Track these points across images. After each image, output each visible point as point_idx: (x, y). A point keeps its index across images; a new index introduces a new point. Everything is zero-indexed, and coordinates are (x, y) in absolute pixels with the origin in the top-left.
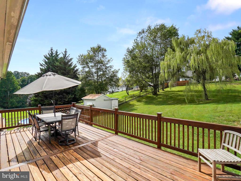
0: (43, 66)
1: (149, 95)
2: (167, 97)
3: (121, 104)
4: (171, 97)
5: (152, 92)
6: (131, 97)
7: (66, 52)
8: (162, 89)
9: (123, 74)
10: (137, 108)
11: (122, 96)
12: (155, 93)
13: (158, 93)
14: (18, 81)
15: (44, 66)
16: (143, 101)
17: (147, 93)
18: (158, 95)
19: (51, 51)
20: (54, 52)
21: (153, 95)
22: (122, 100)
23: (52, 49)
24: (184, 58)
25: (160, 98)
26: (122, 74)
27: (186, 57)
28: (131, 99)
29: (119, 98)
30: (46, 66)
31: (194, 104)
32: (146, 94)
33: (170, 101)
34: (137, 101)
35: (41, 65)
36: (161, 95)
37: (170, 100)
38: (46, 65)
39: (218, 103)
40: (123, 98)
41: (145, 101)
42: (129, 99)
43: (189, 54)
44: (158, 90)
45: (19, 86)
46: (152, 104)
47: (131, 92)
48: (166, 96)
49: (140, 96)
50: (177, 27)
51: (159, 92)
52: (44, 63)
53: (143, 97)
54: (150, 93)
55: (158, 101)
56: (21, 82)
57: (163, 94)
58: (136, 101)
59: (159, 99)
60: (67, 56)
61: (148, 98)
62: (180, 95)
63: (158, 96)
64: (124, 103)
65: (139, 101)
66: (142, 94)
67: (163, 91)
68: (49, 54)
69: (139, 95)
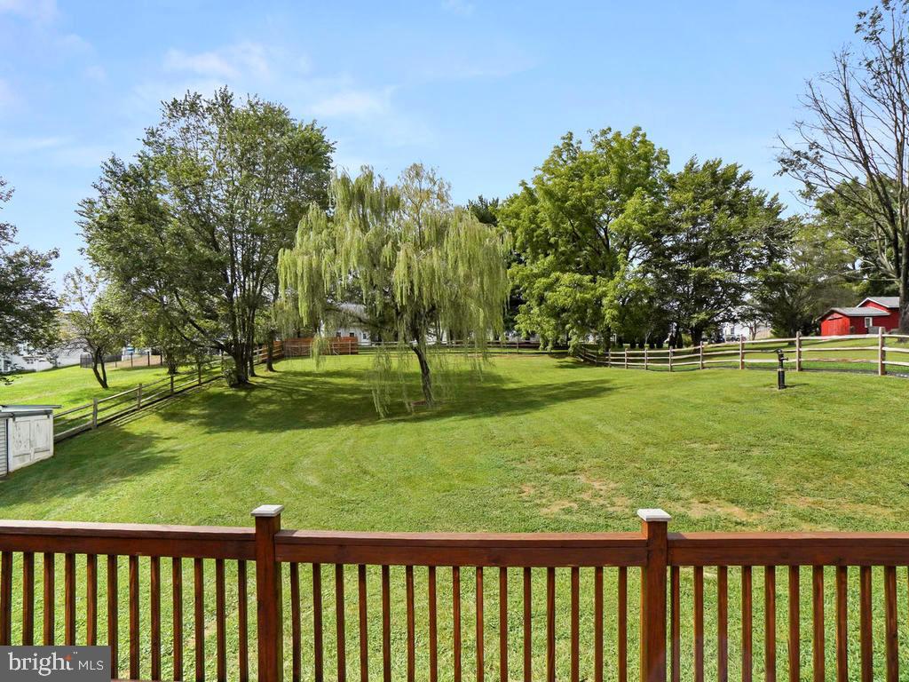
1: (214, 390)
2: (295, 397)
3: (71, 436)
4: (311, 398)
5: (228, 377)
6: (128, 399)
8: (265, 366)
9: (72, 284)
10: (173, 451)
11: (67, 391)
12: (240, 381)
13: (251, 379)
16: (195, 416)
17: (202, 381)
18: (253, 387)
21: (232, 386)
22: (71, 416)
24: (371, 251)
25: (268, 400)
26: (69, 280)
27: (380, 250)
28: (124, 406)
29: (59, 407)
31: (404, 421)
32: (200, 384)
33: (311, 412)
34: (162, 415)
36: (266, 388)
37: (310, 407)
39: (473, 413)
40: (81, 404)
41: (203, 416)
42: (113, 411)
43: (390, 243)
44: (252, 366)
46: (241, 428)
47: (118, 376)
48: (290, 392)
49: (171, 394)
50: (329, 137)
51: (254, 375)
53: (186, 396)
54: (216, 378)
55: (260, 415)
57: (274, 385)
58: (154, 417)
59: (262, 407)
61: (211, 400)
62: (342, 390)
63: (255, 393)
64: (88, 429)
65: (170, 417)
66: (179, 386)
67: (272, 374)
69: (169, 388)
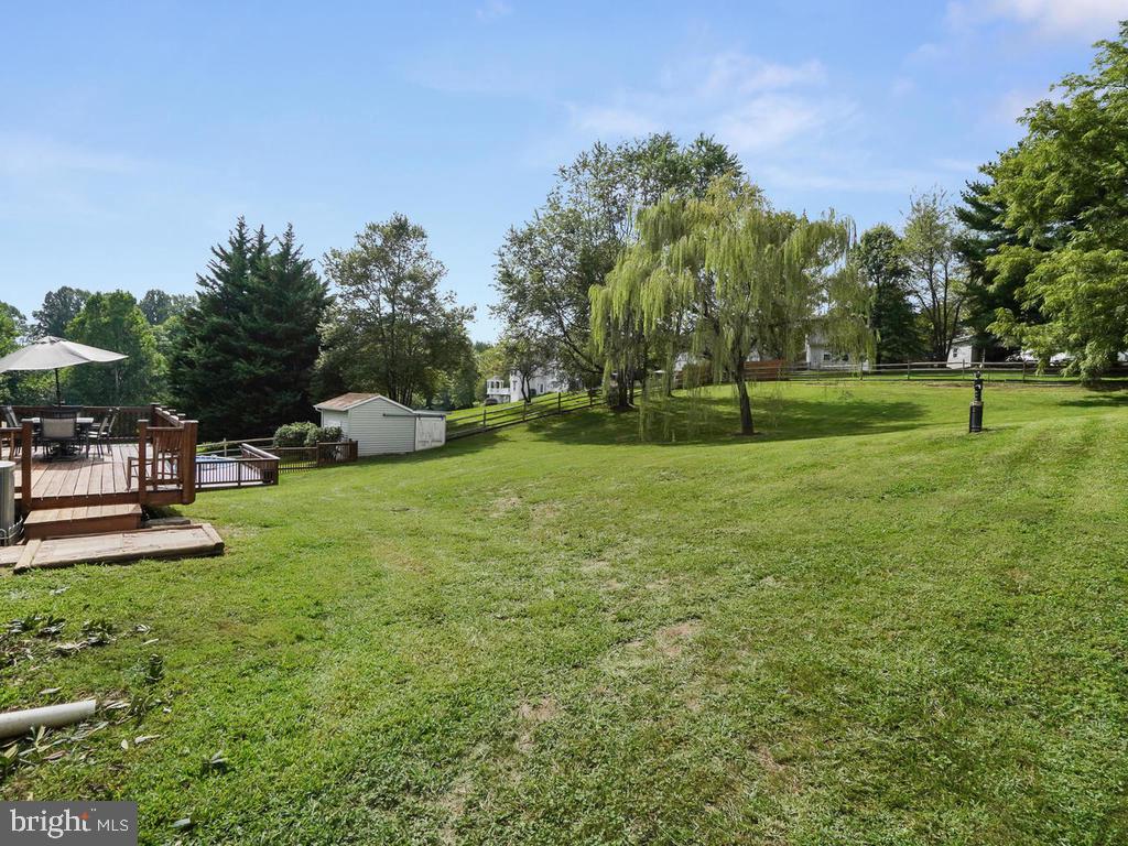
0: (207, 285)
5: (608, 400)
7: (289, 235)
12: (620, 403)
14: (154, 334)
15: (211, 284)
17: (594, 403)
19: (240, 232)
20: (251, 234)
21: (611, 408)
22: (469, 421)
23: (242, 225)
30: (219, 285)
32: (592, 405)
35: (203, 282)
38: (219, 282)
45: (159, 351)
49: (558, 412)
52: (213, 276)
53: (569, 414)
56: (166, 336)
60: (293, 251)
64: (478, 432)
68: (231, 242)
